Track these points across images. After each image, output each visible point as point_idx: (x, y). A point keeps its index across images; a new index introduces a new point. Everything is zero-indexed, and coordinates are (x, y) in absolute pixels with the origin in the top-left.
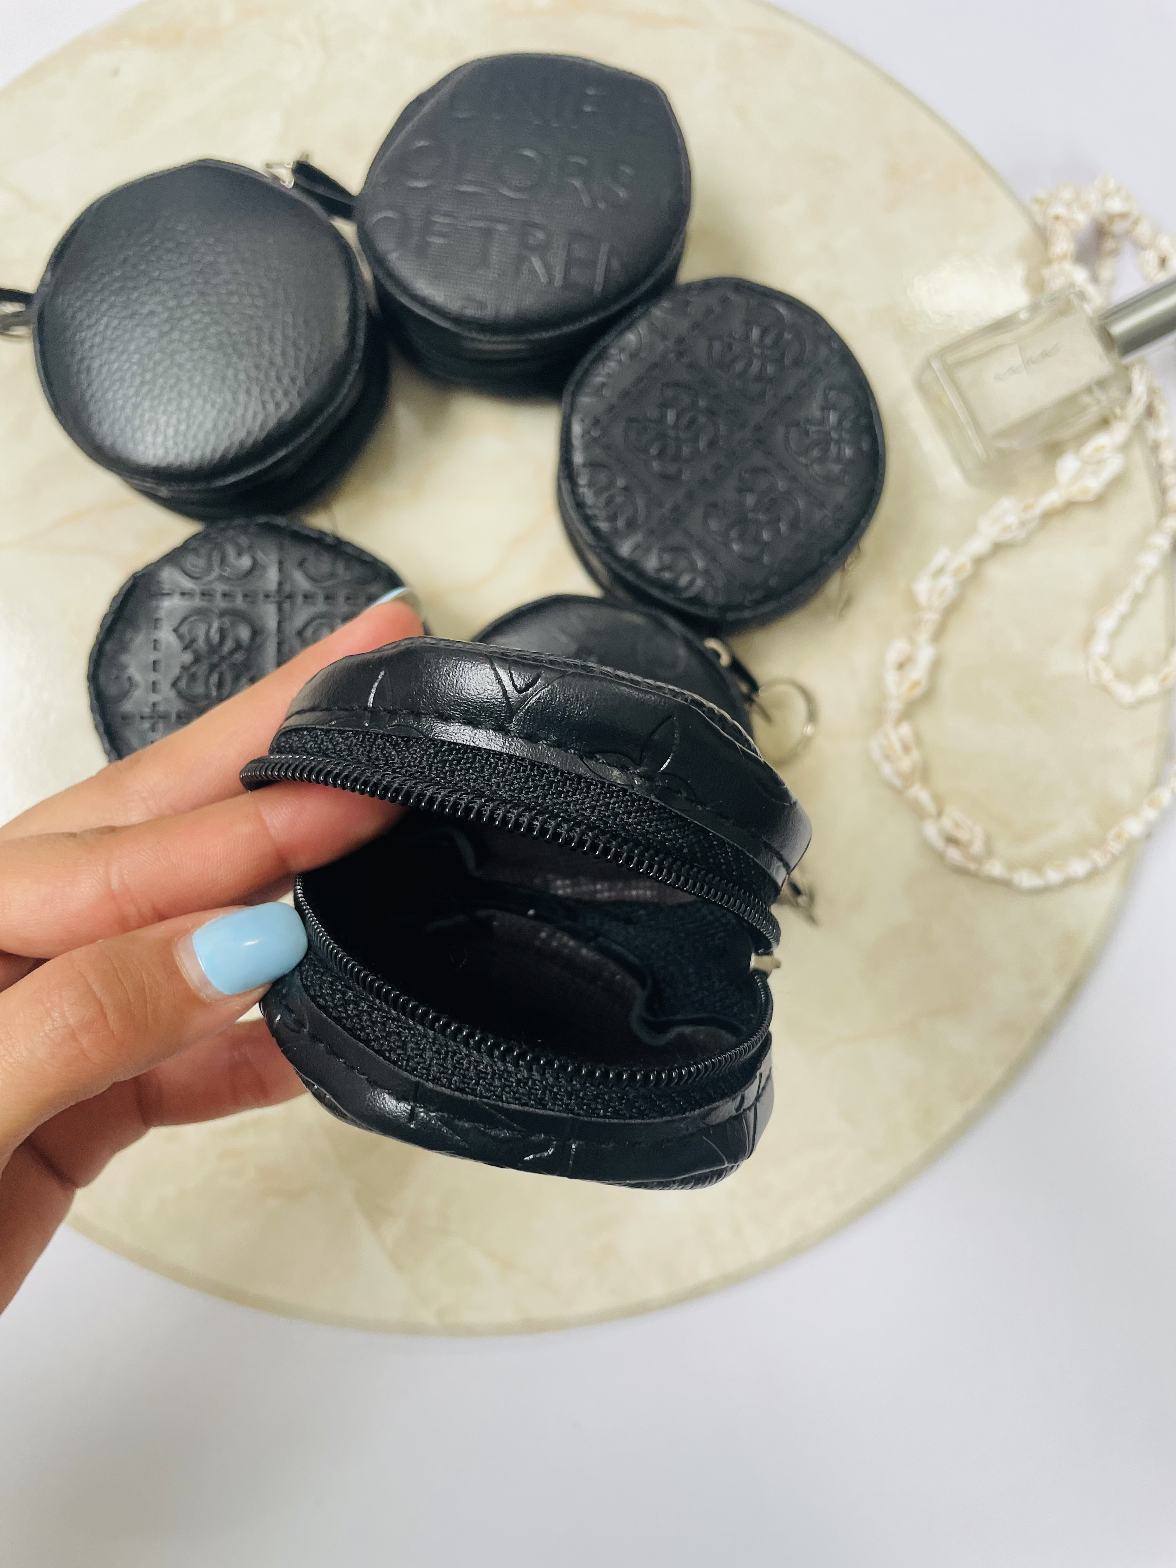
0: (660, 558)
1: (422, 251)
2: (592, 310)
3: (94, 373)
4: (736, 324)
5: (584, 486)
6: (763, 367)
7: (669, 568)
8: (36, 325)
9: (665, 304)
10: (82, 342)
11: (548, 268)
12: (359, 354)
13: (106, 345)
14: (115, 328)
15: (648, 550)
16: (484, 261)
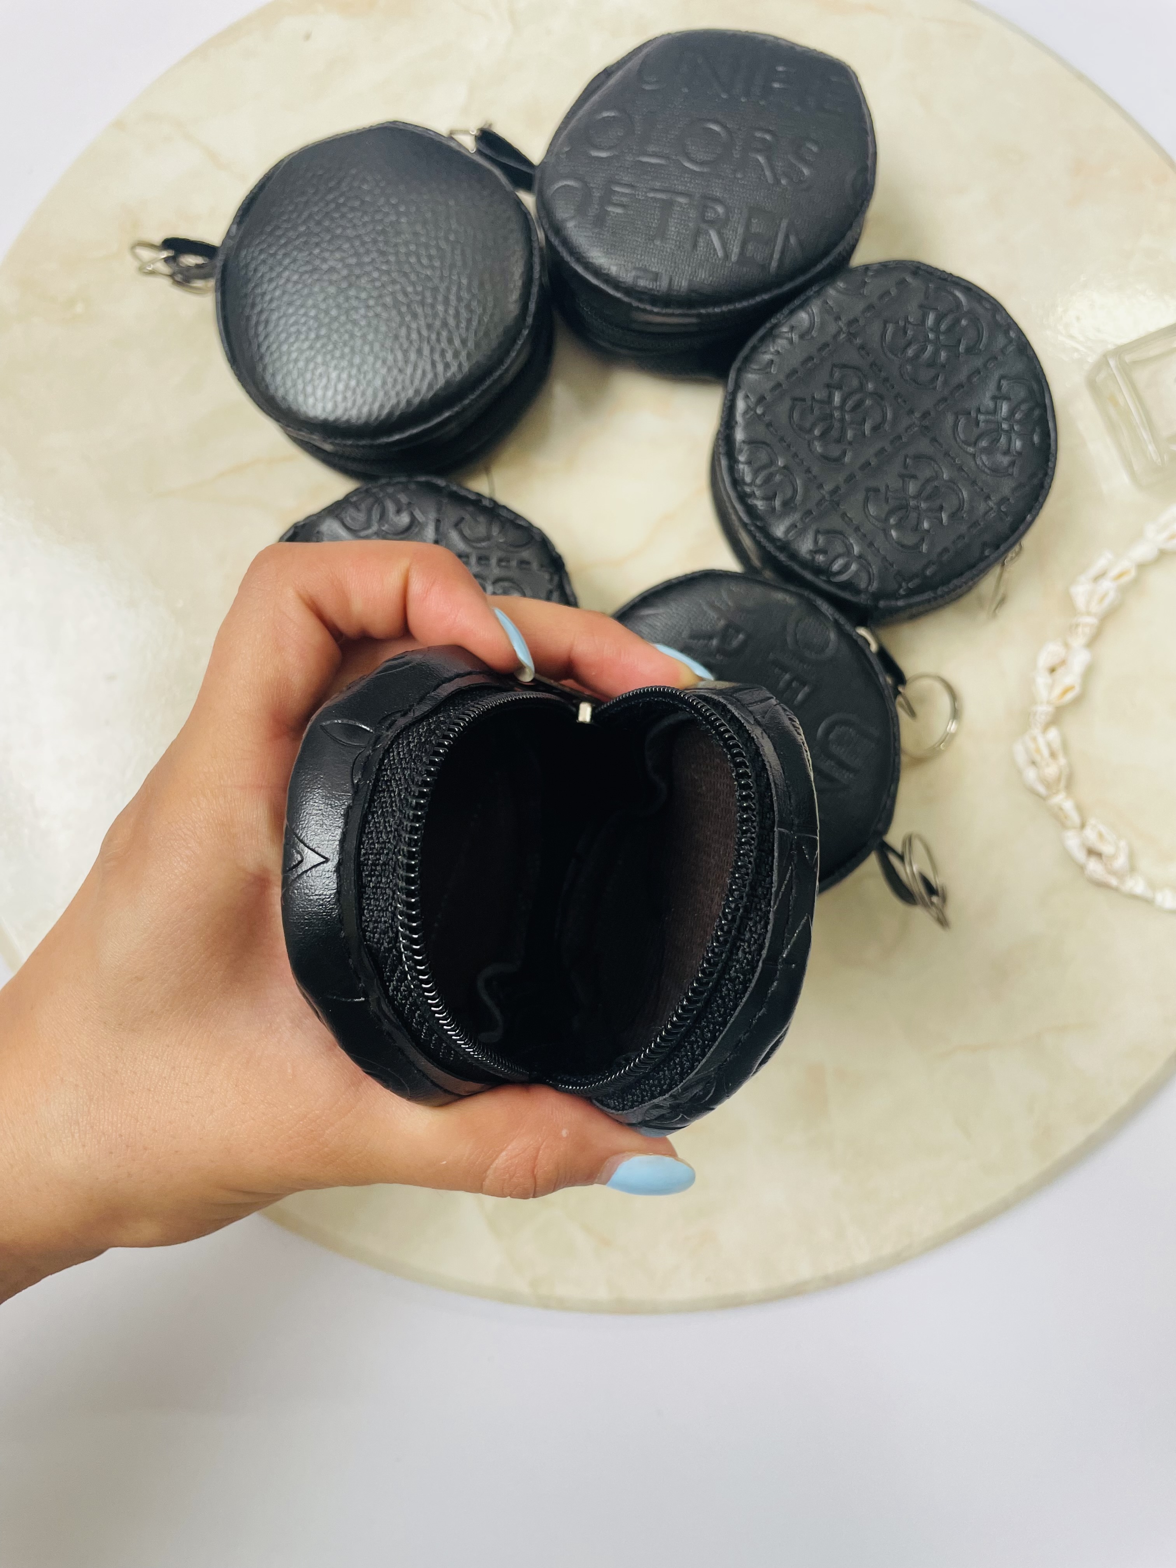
0: (816, 542)
1: (600, 221)
2: (765, 287)
3: (271, 326)
4: (912, 310)
5: (743, 463)
6: (936, 353)
7: (824, 552)
8: (219, 276)
9: (841, 285)
10: (263, 294)
11: (724, 245)
12: (530, 320)
13: (286, 298)
14: (296, 283)
15: (802, 532)
16: (662, 233)
